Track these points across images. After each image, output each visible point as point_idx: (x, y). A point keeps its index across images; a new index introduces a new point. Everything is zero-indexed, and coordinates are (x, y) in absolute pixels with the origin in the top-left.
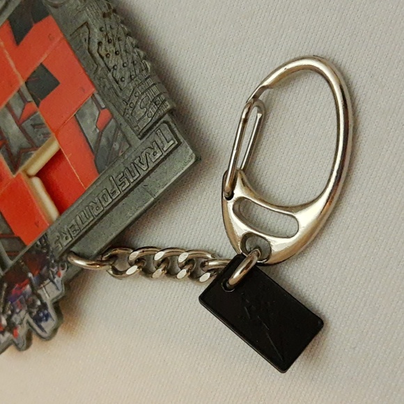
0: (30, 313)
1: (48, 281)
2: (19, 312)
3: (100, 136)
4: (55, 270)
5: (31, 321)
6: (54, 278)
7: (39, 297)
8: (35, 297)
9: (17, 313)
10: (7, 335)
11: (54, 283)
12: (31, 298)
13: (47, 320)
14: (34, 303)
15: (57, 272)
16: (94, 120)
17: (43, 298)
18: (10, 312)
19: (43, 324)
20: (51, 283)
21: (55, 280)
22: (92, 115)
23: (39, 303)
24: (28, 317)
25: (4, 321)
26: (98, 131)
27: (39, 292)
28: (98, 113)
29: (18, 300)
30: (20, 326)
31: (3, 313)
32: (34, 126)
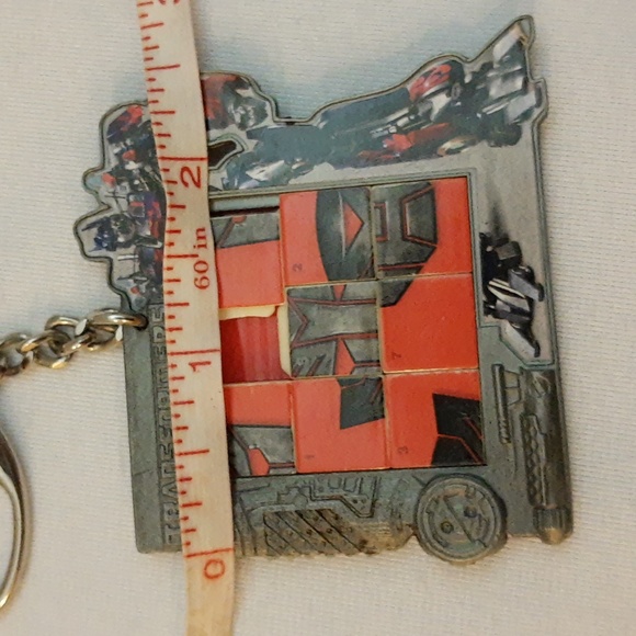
0: (117, 217)
1: (137, 270)
2: (128, 200)
3: (245, 447)
4: (143, 287)
5: (108, 215)
6: (135, 281)
7: (126, 245)
8: (131, 236)
9: (129, 195)
10: (114, 162)
11: (131, 277)
12: (133, 229)
13: (96, 240)
14: (124, 230)
15: (138, 288)
16: (266, 450)
17: (122, 251)
18: (137, 182)
19: (95, 230)
20: (131, 272)
21: (131, 281)
22: (273, 453)
23: (121, 239)
24: (115, 211)
25: (132, 166)
26: (251, 447)
27: (133, 247)
28: (270, 460)
29: (142, 205)
30: (112, 190)
31: (142, 171)
32: (321, 359)
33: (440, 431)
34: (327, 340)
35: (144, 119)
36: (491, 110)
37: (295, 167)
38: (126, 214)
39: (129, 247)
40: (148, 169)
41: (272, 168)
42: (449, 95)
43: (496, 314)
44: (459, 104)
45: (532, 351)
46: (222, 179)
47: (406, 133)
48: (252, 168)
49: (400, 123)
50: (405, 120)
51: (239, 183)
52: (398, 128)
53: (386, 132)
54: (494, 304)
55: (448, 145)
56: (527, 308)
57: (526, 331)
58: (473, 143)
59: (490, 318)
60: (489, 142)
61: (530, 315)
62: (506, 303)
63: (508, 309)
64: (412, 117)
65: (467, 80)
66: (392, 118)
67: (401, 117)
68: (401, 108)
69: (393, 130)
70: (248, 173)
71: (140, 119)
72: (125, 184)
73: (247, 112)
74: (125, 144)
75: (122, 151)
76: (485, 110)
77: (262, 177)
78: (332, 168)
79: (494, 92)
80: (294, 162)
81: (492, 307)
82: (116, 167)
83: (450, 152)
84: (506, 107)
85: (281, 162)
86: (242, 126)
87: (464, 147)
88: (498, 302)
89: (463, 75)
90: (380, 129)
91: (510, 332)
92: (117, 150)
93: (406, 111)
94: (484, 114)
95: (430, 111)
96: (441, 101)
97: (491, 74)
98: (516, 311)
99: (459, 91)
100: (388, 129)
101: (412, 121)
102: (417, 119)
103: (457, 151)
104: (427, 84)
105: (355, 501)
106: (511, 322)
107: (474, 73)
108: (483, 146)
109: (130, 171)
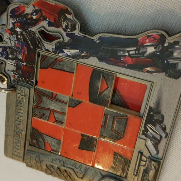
0: (10, 48)
1: (15, 70)
2: (15, 43)
3: (44, 141)
4: (16, 76)
5: (7, 45)
6: (14, 73)
7: (12, 59)
8: (14, 57)
9: (15, 41)
10: (11, 26)
11: (12, 71)
12: (15, 54)
13: (1, 53)
14: (12, 54)
15: (15, 77)
16: (51, 144)
17: (10, 61)
18: (19, 37)
19: (1, 49)
20: (13, 70)
21: (12, 73)
22: (54, 146)
23: (10, 56)
24: (10, 45)
25: (18, 29)
26: (46, 142)
27: (15, 61)
28: (52, 148)
29: (20, 47)
30: (9, 36)
31: (22, 33)
35: (26, 12)
36: (171, 61)
37: (83, 54)
38: (13, 47)
39: (13, 60)
40: (24, 33)
41: (74, 51)
42: (155, 48)
43: (146, 136)
44: (159, 53)
45: (155, 152)
46: (53, 48)
47: (132, 57)
48: (65, 48)
49: (131, 53)
50: (134, 52)
51: (59, 53)
52: (129, 54)
53: (124, 54)
54: (147, 132)
55: (148, 69)
56: (159, 139)
57: (156, 146)
58: (159, 72)
59: (143, 137)
60: (166, 74)
61: (159, 141)
62: (151, 134)
63: (151, 136)
64: (137, 52)
65: (166, 45)
66: (128, 49)
67: (132, 50)
68: (133, 47)
69: (127, 54)
70: (63, 50)
71: (24, 12)
72: (15, 36)
73: (68, 25)
74: (16, 20)
75: (15, 22)
76: (169, 60)
77: (69, 53)
78: (97, 60)
79: (175, 54)
80: (83, 52)
81: (146, 133)
82: (12, 28)
83: (148, 72)
84: (179, 63)
85: (78, 50)
86: (65, 30)
87: (155, 72)
88: (149, 132)
89: (165, 42)
90: (122, 52)
91: (150, 143)
92: (13, 21)
93: (135, 49)
94: (168, 62)
95: (146, 52)
96: (151, 50)
97: (177, 46)
98: (154, 138)
99: (160, 48)
100: (125, 53)
101: (135, 54)
102: (139, 53)
103: (151, 72)
104: (147, 41)
105: (78, 172)
106: (151, 140)
107: (169, 43)
108: (163, 75)
109: (17, 32)
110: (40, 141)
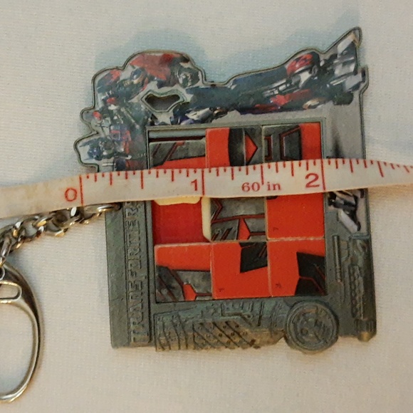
0: (103, 140)
2: (110, 129)
3: (181, 284)
5: (97, 137)
7: (109, 157)
8: (111, 152)
9: (110, 126)
10: (100, 105)
12: (113, 147)
13: (89, 153)
14: (108, 149)
16: (194, 285)
17: (105, 160)
18: (116, 118)
19: (88, 147)
22: (198, 287)
23: (105, 153)
24: (103, 136)
25: (112, 107)
26: (185, 283)
27: (113, 158)
28: (197, 291)
29: (119, 132)
30: (99, 122)
31: (119, 111)
32: (229, 230)
33: (300, 274)
34: (234, 218)
35: (121, 79)
36: (335, 83)
37: (216, 112)
38: (109, 138)
39: (111, 157)
40: (123, 110)
41: (201, 112)
42: (310, 73)
43: (336, 205)
44: (316, 78)
45: (356, 227)
46: (171, 118)
47: (285, 94)
48: (189, 112)
49: (281, 88)
50: (284, 87)
51: (181, 122)
52: (279, 91)
53: (272, 94)
54: (335, 199)
55: (309, 103)
56: (354, 202)
57: (353, 216)
58: (325, 103)
59: (332, 208)
60: (334, 102)
61: (356, 206)
62: (342, 199)
63: (342, 202)
64: (288, 85)
65: (322, 64)
66: (276, 85)
67: (281, 85)
68: (282, 79)
69: (276, 92)
70: (186, 115)
71: (118, 78)
72: (108, 119)
73: (187, 77)
74: (109, 94)
75: (107, 98)
76: (331, 83)
77: (195, 118)
78: (238, 114)
79: (337, 72)
80: (216, 110)
81: (333, 201)
82: (103, 108)
83: (310, 107)
84: (344, 83)
85: (208, 109)
87: (319, 105)
88: (337, 198)
89: (319, 61)
90: (269, 91)
91: (344, 216)
92: (103, 97)
93: (284, 81)
94: (331, 85)
95: (299, 81)
96: (305, 76)
97: (336, 61)
98: (347, 203)
99: (316, 70)
100: (273, 92)
101: (287, 88)
102: (291, 86)
103: (315, 107)
104: (297, 66)
105: (249, 317)
106: (344, 210)
107: (325, 60)
108: (330, 104)
109: (112, 111)
110: (174, 288)
